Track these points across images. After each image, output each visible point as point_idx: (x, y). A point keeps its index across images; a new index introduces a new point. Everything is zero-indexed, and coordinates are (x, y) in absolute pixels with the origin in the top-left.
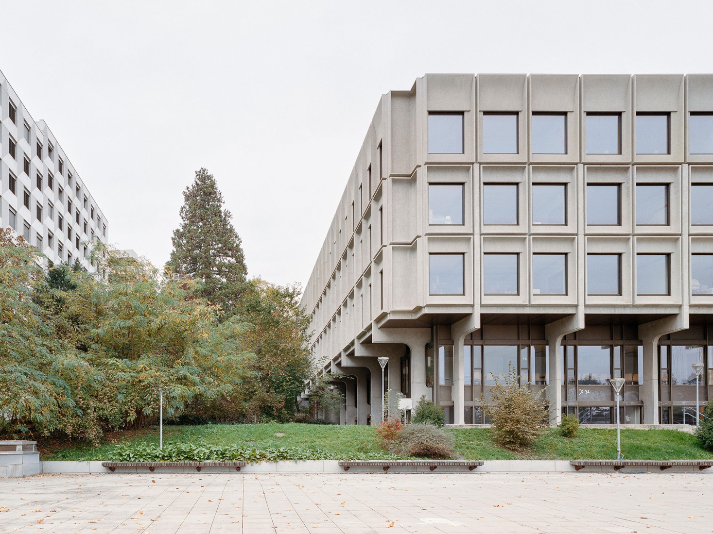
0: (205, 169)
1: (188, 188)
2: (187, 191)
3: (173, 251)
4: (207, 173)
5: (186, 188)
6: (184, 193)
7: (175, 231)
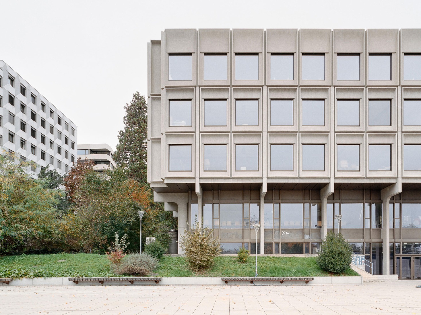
0: (139, 92)
1: (127, 104)
2: (126, 106)
3: (118, 144)
4: (140, 95)
5: (126, 104)
6: (125, 107)
7: (120, 132)
